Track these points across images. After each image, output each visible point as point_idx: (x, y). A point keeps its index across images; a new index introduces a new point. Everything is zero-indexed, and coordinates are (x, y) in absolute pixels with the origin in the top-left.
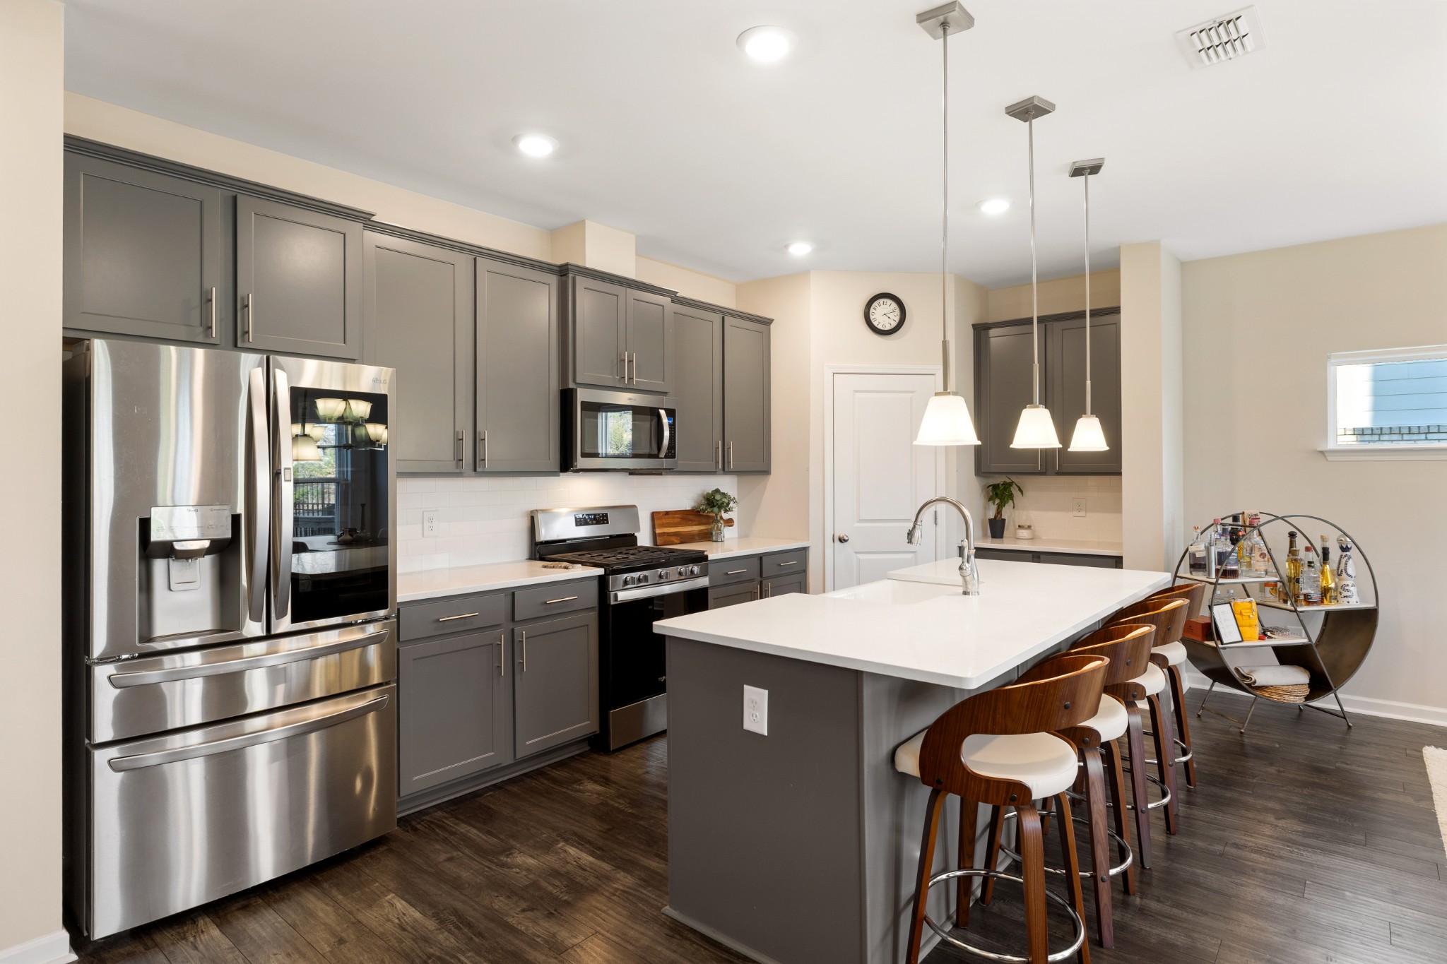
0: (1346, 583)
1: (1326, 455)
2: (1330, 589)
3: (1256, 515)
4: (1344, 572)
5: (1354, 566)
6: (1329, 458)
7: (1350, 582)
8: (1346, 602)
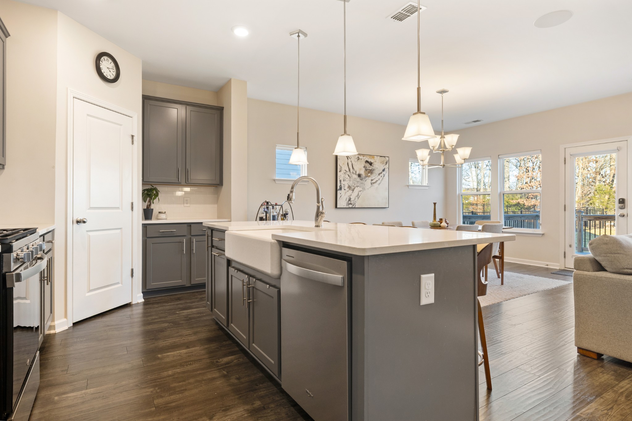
1: (276, 181)
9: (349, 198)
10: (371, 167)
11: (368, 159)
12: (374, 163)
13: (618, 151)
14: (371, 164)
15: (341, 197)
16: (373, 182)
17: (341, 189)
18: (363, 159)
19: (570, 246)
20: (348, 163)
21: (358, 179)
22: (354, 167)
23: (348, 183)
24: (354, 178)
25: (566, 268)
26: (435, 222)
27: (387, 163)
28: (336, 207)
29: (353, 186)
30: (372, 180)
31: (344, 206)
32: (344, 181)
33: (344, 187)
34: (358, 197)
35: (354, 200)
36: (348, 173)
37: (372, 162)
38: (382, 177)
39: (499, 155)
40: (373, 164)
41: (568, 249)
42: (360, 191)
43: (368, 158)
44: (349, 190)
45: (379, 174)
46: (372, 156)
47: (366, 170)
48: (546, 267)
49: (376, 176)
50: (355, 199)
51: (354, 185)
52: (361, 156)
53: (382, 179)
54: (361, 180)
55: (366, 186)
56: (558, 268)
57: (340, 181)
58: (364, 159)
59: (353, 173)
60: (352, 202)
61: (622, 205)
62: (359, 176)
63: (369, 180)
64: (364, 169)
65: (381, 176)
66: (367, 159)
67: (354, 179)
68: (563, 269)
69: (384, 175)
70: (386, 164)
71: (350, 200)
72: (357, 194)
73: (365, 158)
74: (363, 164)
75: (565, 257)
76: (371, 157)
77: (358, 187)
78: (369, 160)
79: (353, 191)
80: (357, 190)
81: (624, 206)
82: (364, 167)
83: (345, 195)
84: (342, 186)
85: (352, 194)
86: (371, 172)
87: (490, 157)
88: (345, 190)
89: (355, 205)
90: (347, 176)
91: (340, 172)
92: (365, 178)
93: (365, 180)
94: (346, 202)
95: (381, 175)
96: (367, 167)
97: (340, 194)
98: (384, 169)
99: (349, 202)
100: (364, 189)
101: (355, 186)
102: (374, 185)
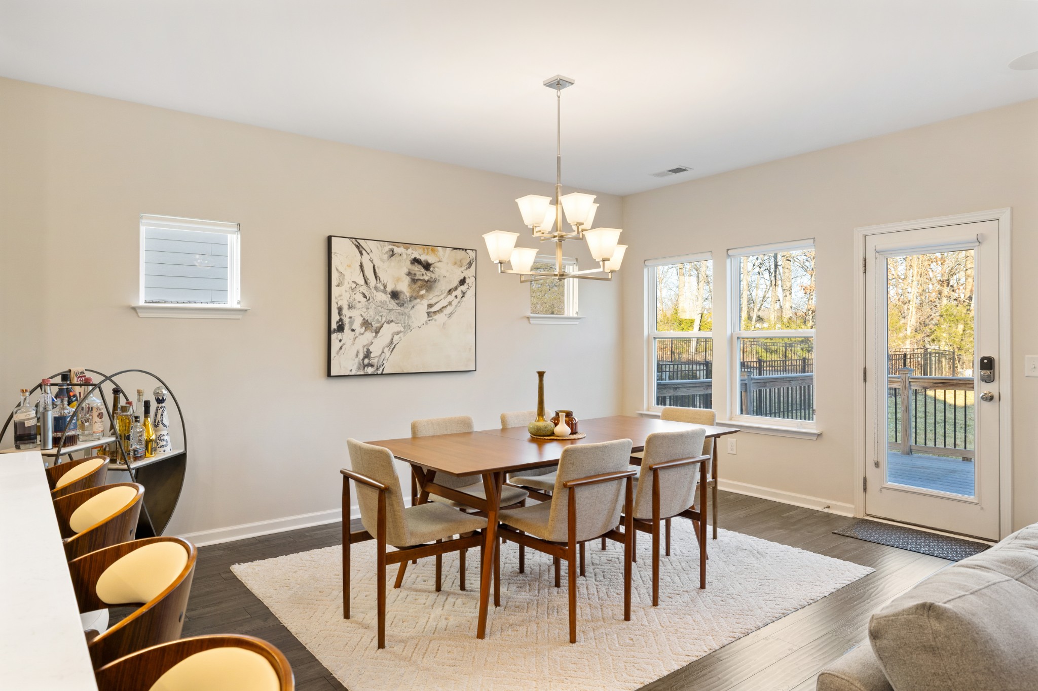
0: (162, 433)
1: (138, 311)
2: (152, 441)
3: (82, 373)
4: (160, 423)
5: (169, 416)
6: (140, 315)
7: (164, 432)
8: (162, 452)
9: (365, 350)
10: (428, 273)
11: (419, 254)
12: (437, 264)
13: (978, 244)
14: (427, 266)
15: (341, 348)
16: (433, 309)
17: (341, 328)
18: (404, 256)
19: (877, 465)
20: (361, 263)
21: (392, 304)
22: (379, 274)
23: (363, 314)
24: (381, 302)
25: (867, 515)
26: (541, 424)
27: (470, 264)
28: (329, 375)
29: (378, 321)
30: (430, 306)
31: (351, 370)
32: (350, 308)
33: (351, 323)
34: (393, 347)
35: (380, 355)
36: (364, 289)
37: (430, 261)
38: (459, 297)
39: (728, 250)
40: (432, 266)
41: (872, 472)
42: (398, 333)
43: (421, 251)
44: (366, 330)
45: (450, 291)
46: (432, 248)
47: (414, 281)
48: (826, 510)
49: (442, 297)
50: (383, 352)
51: (378, 317)
52: (398, 247)
53: (459, 302)
54: (401, 306)
55: (414, 319)
56: (851, 516)
57: (340, 309)
58: (406, 254)
59: (376, 288)
60: (374, 361)
61: (988, 372)
62: (395, 295)
63: (421, 307)
64: (407, 280)
65: (456, 297)
66: (416, 254)
67: (379, 304)
68: (861, 517)
69: (464, 293)
70: (469, 267)
71: (368, 355)
72: (388, 340)
73: (410, 251)
74: (406, 266)
75: (865, 490)
76: (427, 249)
77: (392, 324)
78: (423, 258)
79: (377, 332)
80: (387, 331)
81: (992, 374)
82: (409, 274)
83: (353, 344)
84: (346, 320)
85: (375, 341)
86: (429, 285)
87: (710, 253)
88: (353, 330)
89: (381, 369)
90: (359, 297)
91: (338, 286)
92: (410, 301)
93: (411, 306)
94: (357, 360)
95: (454, 293)
96: (418, 273)
97: (340, 341)
98: (462, 278)
99: (366, 361)
100: (408, 327)
101: (384, 319)
102: (435, 317)
